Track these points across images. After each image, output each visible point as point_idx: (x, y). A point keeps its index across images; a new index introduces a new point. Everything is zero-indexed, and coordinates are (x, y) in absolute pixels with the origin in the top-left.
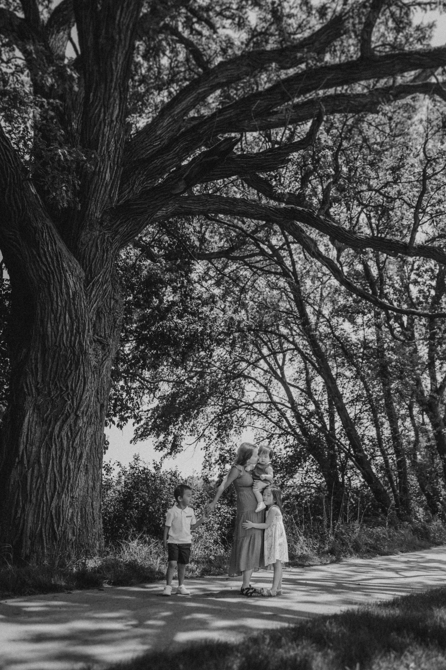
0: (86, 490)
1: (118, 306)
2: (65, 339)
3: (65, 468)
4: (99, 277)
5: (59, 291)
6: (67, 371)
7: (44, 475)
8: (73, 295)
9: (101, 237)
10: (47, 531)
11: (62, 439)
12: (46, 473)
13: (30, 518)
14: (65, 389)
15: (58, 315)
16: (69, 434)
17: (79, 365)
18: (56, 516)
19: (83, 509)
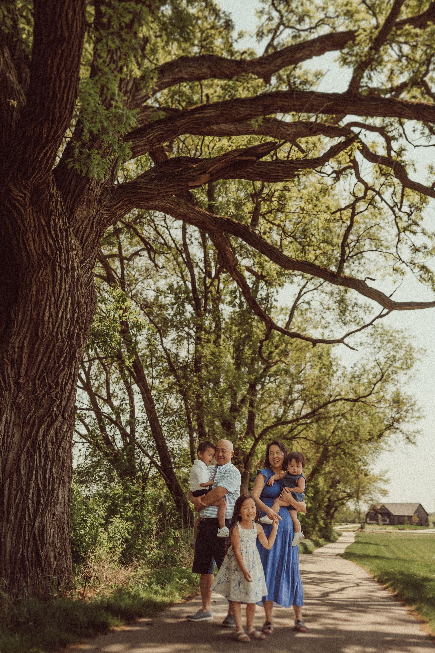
2: (63, 328)
3: (49, 479)
5: (64, 272)
6: (60, 366)
8: (78, 279)
9: (97, 217)
10: (30, 556)
11: (46, 445)
12: (28, 485)
13: (8, 540)
14: (54, 386)
15: (60, 300)
16: (54, 439)
18: (39, 536)
19: (61, 528)
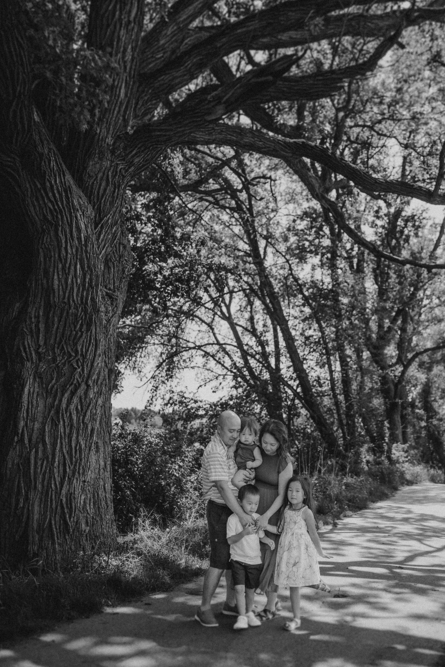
0: (97, 471)
1: (126, 253)
2: (75, 294)
3: (76, 448)
4: (109, 219)
5: (69, 236)
6: (77, 333)
7: (50, 457)
8: (86, 241)
9: (112, 169)
10: (58, 523)
11: (70, 414)
12: (54, 455)
13: (36, 508)
14: (74, 354)
15: (67, 265)
16: (79, 407)
17: (91, 326)
18: (67, 504)
19: (95, 494)
